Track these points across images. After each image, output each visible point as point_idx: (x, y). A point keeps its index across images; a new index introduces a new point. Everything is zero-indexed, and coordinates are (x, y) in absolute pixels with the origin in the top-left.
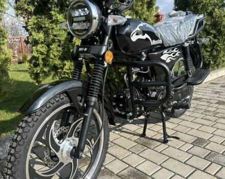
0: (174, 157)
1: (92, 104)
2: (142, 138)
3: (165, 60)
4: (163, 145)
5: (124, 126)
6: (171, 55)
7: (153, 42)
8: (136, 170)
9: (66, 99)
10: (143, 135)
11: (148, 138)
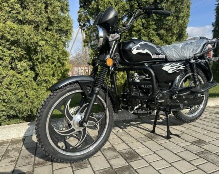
0: (169, 148)
1: (96, 92)
2: (151, 134)
3: (167, 70)
4: (166, 140)
5: (142, 125)
6: (174, 67)
7: (155, 56)
8: (133, 151)
9: (78, 86)
10: (153, 131)
11: (156, 134)
